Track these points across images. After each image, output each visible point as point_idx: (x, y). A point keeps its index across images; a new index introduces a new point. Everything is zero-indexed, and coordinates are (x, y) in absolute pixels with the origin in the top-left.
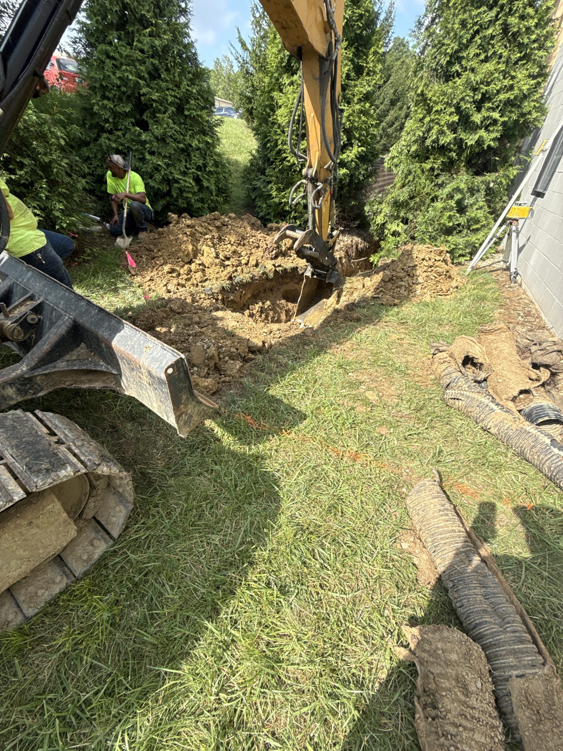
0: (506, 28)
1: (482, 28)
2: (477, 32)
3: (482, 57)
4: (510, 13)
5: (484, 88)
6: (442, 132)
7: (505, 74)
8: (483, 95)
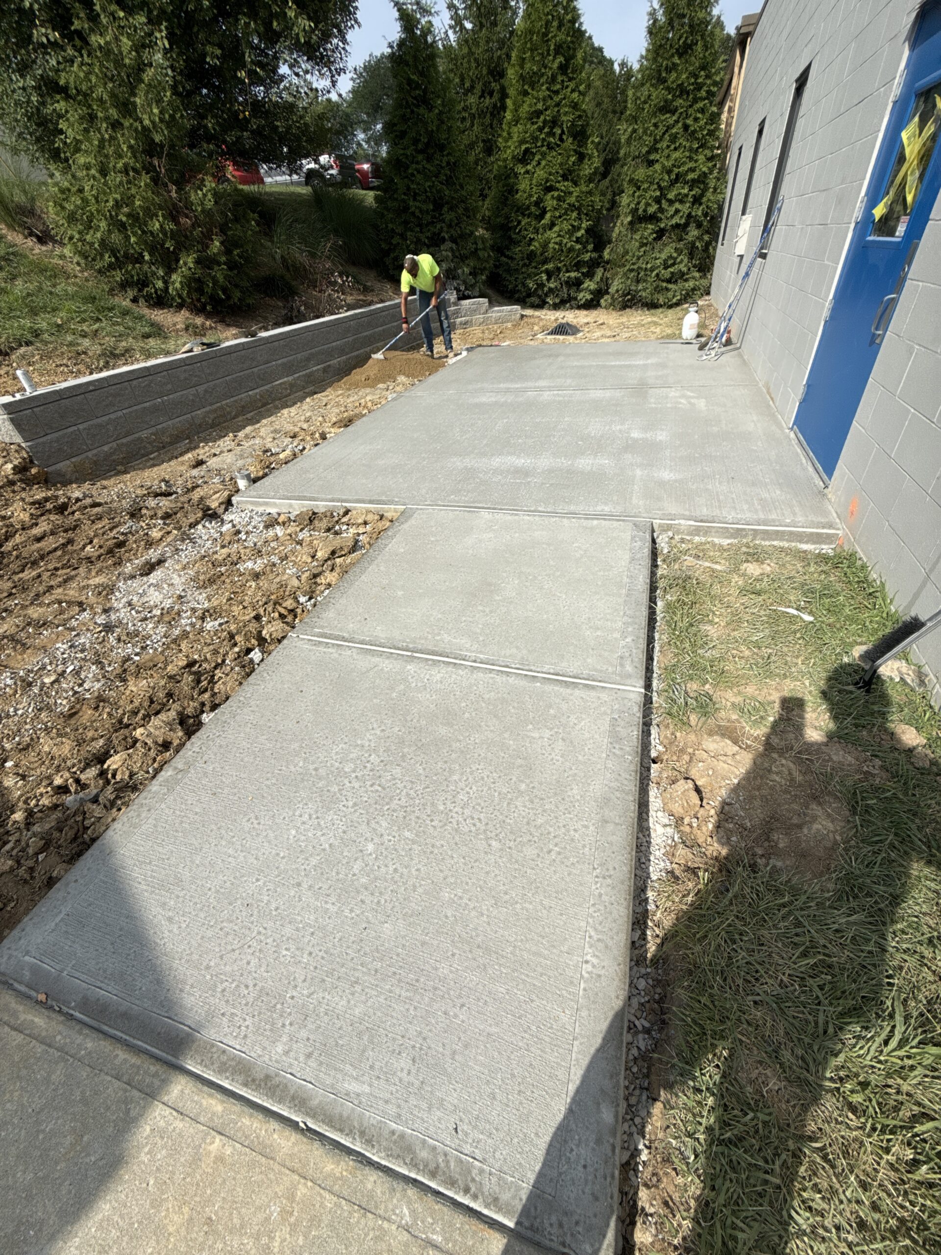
0: (686, 127)
1: (669, 128)
2: (667, 131)
3: (673, 147)
4: (687, 117)
5: (676, 170)
6: (648, 205)
7: (690, 158)
8: (677, 175)
